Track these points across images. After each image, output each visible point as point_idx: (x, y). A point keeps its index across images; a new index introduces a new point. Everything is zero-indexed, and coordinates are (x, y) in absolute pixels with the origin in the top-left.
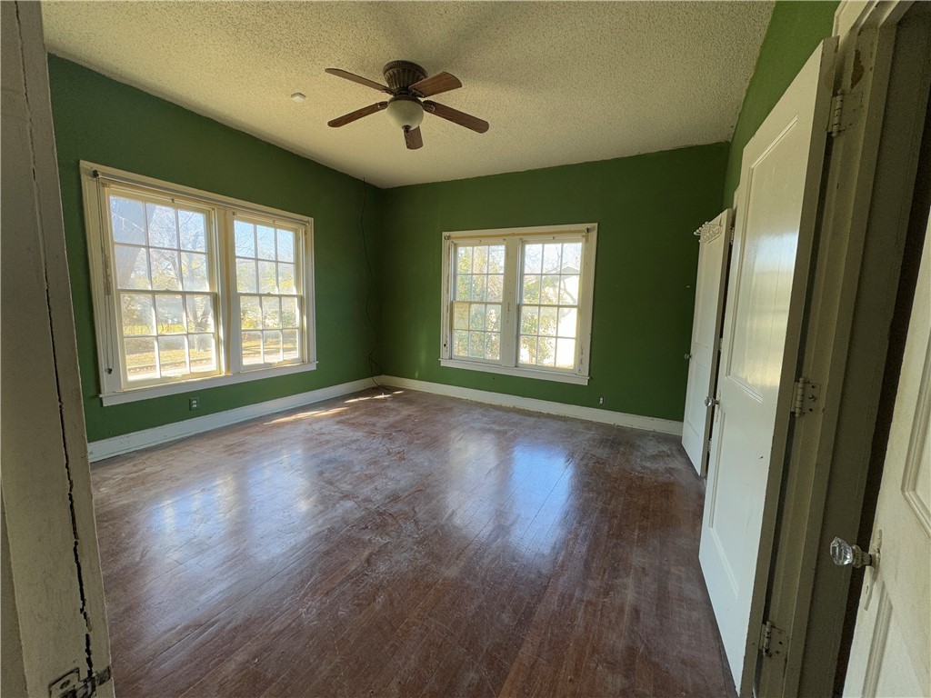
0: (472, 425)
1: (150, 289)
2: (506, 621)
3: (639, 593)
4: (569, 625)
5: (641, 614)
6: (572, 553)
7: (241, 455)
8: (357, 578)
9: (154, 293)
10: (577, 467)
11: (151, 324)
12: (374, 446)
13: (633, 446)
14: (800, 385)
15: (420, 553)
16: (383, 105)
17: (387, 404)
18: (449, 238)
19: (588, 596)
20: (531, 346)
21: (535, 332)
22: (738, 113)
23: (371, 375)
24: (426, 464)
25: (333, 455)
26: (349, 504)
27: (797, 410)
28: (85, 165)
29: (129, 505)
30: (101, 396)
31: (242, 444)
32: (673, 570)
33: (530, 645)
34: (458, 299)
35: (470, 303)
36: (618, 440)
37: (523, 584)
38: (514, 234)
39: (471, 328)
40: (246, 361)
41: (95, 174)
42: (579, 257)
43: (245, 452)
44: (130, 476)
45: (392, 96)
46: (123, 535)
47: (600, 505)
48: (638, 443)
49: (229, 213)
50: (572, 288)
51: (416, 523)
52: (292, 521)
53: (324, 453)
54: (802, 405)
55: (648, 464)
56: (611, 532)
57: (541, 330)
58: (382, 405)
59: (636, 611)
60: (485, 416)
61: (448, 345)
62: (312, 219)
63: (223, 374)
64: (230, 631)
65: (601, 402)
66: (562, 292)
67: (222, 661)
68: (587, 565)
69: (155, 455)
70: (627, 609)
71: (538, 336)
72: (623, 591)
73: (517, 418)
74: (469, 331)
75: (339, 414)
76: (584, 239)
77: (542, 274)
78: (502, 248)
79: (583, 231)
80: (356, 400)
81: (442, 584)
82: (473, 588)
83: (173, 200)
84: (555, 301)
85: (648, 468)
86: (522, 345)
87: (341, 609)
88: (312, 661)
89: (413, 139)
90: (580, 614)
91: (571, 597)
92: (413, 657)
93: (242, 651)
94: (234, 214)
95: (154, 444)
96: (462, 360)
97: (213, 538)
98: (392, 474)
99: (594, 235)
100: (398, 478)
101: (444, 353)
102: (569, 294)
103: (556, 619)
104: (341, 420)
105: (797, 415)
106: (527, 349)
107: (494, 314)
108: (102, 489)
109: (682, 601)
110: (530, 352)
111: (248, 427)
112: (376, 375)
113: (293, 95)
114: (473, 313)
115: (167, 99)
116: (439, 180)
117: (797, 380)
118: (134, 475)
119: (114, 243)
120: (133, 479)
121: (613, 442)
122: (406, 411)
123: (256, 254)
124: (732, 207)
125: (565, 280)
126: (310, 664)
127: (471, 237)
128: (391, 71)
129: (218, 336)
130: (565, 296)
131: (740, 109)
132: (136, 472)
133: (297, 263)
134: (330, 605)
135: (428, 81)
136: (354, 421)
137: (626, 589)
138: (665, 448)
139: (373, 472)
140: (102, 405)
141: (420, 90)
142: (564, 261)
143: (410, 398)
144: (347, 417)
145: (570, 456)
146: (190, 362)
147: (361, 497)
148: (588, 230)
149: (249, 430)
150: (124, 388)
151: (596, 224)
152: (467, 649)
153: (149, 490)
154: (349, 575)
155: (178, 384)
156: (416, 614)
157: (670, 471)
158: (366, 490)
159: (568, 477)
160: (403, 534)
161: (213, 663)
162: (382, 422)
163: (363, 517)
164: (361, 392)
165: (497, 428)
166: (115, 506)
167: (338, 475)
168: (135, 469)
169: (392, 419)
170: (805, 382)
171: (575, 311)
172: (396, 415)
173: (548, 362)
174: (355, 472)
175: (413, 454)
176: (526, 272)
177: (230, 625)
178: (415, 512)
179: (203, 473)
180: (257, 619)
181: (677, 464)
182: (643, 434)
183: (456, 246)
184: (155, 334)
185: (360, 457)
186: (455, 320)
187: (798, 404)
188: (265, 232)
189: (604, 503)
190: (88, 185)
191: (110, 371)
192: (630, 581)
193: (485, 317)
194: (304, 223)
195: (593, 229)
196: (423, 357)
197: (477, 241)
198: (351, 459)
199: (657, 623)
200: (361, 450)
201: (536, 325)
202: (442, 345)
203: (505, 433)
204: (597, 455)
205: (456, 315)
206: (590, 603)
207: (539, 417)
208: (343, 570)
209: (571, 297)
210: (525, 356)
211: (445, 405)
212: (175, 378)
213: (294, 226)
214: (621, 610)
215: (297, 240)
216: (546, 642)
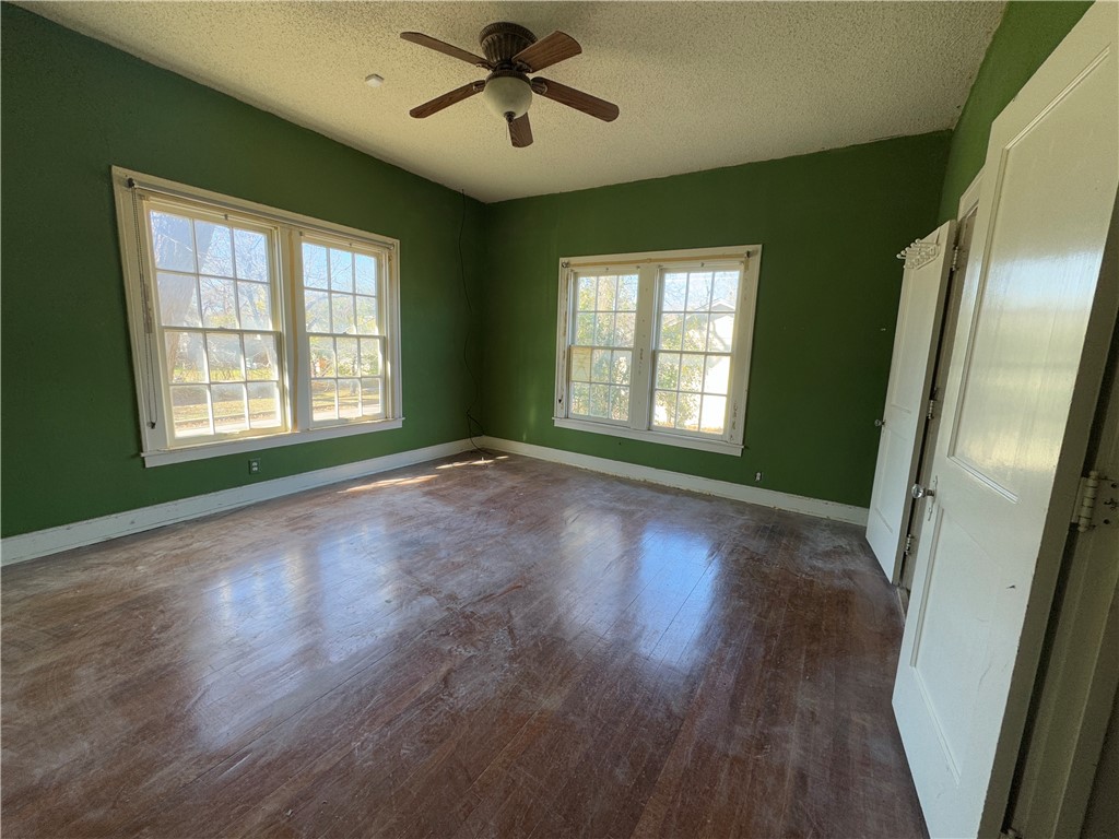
0: (591, 502)
1: (200, 326)
2: (621, 778)
3: (805, 749)
4: (706, 792)
5: (809, 780)
6: (714, 685)
7: (306, 531)
8: (429, 702)
9: (205, 331)
10: (725, 563)
11: (202, 368)
12: (466, 526)
13: (798, 537)
14: (1091, 482)
15: (512, 673)
16: (480, 85)
17: (487, 472)
18: (568, 265)
19: (735, 749)
20: (670, 403)
21: (675, 385)
22: (971, 85)
23: (470, 435)
24: (529, 552)
25: (415, 535)
26: (429, 601)
27: (1083, 521)
28: (117, 171)
29: (167, 590)
30: (143, 455)
31: (309, 517)
32: (855, 717)
33: (651, 818)
34: (577, 344)
35: (593, 348)
36: (779, 528)
37: (646, 726)
38: (651, 260)
39: (593, 380)
40: (318, 416)
41: (130, 183)
42: (735, 293)
43: (310, 528)
44: (174, 552)
45: (491, 72)
46: (154, 628)
47: (753, 618)
48: (806, 533)
49: (295, 233)
50: (725, 331)
51: (511, 631)
52: (356, 620)
53: (405, 532)
54: (1092, 514)
55: (820, 564)
56: (768, 658)
57: (682, 384)
58: (481, 473)
59: (802, 777)
60: (606, 491)
61: (564, 400)
62: (398, 241)
63: (289, 432)
64: (262, 768)
65: (758, 478)
66: (711, 336)
67: (247, 809)
68: (734, 703)
69: (206, 527)
70: (790, 773)
71: (678, 392)
72: (783, 745)
73: (647, 494)
74: (591, 383)
75: (428, 483)
76: (743, 267)
77: (685, 312)
78: (635, 278)
79: (741, 256)
80: (450, 466)
81: (538, 719)
82: (578, 727)
83: (226, 216)
84: (702, 348)
85: (819, 569)
86: (658, 401)
87: (405, 746)
88: (359, 818)
89: (520, 132)
90: (723, 776)
91: (711, 749)
92: (492, 823)
93: (274, 797)
94: (301, 234)
95: (208, 513)
96: (581, 419)
97: (258, 639)
98: (484, 562)
99: (756, 261)
100: (493, 569)
101: (559, 411)
102: (719, 338)
103: (689, 781)
104: (430, 491)
105: (1081, 529)
106: (664, 407)
107: (624, 362)
108: (140, 568)
109: (868, 765)
110: (669, 411)
111: (318, 496)
112: (476, 436)
113: (368, 78)
114: (595, 361)
115: (217, 88)
116: (557, 191)
117: (1085, 474)
118: (178, 551)
119: (155, 270)
120: (176, 556)
121: (772, 531)
122: (510, 481)
123: (329, 284)
124: (956, 218)
125: (716, 321)
126: (357, 823)
127: (595, 264)
128: (489, 38)
129: (283, 386)
130: (715, 341)
131: (974, 79)
132: (181, 548)
133: (379, 296)
134: (391, 739)
135: (537, 47)
136: (445, 492)
137: (787, 742)
138: (843, 542)
139: (461, 559)
140: (144, 465)
141: (527, 61)
142: (714, 298)
143: (516, 465)
144: (437, 487)
145: (716, 548)
146: (214, 419)
147: (444, 593)
148: (748, 254)
149: (316, 501)
150: (170, 446)
151: (760, 246)
152: (565, 816)
153: (193, 571)
154: (419, 699)
155: (235, 443)
156: (500, 760)
157: (849, 574)
158: (450, 585)
159: (711, 577)
160: (492, 646)
161: (235, 811)
162: (481, 495)
163: (444, 620)
164: (456, 456)
165: (622, 507)
166: (151, 590)
167: (418, 562)
168: (181, 543)
169: (492, 491)
170: (1101, 478)
171: (727, 360)
172: (496, 487)
173: (690, 424)
174: (440, 559)
175: (513, 538)
176: (664, 310)
177: (264, 759)
178: (511, 616)
179: (257, 553)
180: (297, 753)
181: (859, 565)
182: (813, 522)
183: (576, 275)
184: (207, 381)
185: (448, 539)
186: (574, 370)
187: (1085, 512)
188: (341, 257)
189: (760, 615)
190: (122, 197)
191: (153, 425)
192: (793, 731)
193: (611, 365)
194: (387, 246)
195: (755, 253)
196: (532, 416)
197: (603, 268)
198: (437, 541)
199: (833, 796)
200: (449, 530)
201: (675, 376)
202: (556, 401)
203: (632, 513)
204: (752, 549)
205: (574, 363)
206: (736, 760)
207: (677, 495)
208: (413, 690)
209: (722, 342)
210: (661, 416)
211: (556, 476)
212: (232, 434)
213: (376, 250)
214: (781, 774)
215: (379, 266)
216: (674, 815)
